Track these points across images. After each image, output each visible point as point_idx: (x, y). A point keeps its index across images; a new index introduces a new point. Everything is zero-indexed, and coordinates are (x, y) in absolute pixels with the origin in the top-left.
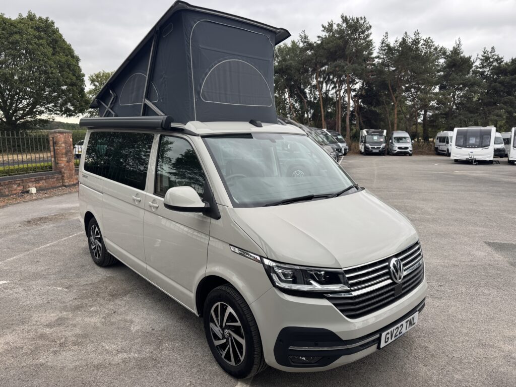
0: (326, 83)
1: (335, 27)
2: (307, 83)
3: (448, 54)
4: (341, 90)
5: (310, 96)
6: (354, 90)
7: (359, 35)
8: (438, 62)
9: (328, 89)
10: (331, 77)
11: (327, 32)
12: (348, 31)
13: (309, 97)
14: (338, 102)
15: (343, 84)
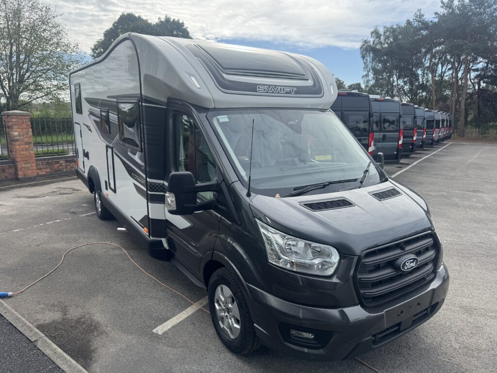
0: (442, 63)
1: (456, 3)
2: (420, 64)
4: (459, 71)
5: (423, 79)
6: (477, 70)
7: (484, 9)
9: (443, 70)
10: (448, 57)
11: (446, 9)
12: (471, 6)
13: (421, 80)
14: (453, 84)
15: (461, 65)
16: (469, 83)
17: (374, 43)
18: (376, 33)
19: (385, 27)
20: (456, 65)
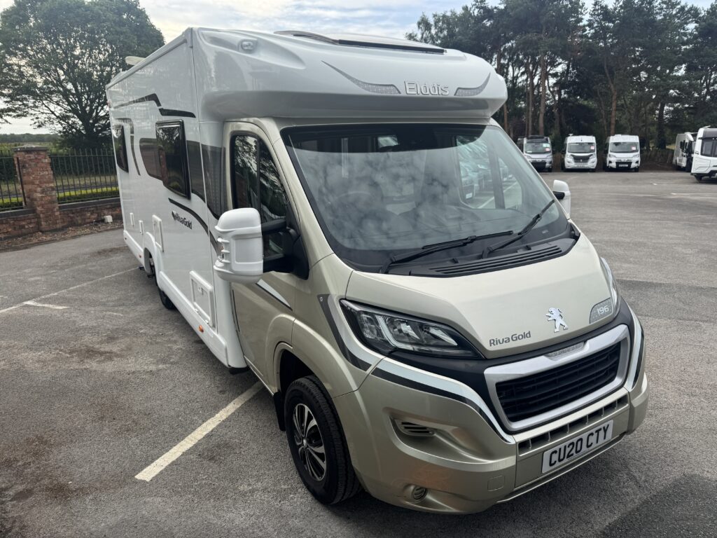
0: (512, 65)
3: (701, 15)
4: (535, 75)
6: (555, 75)
8: (684, 29)
9: (515, 75)
10: (521, 57)
14: (528, 94)
15: (537, 68)
16: (548, 92)
17: (422, 37)
18: (424, 23)
19: (435, 16)
20: (531, 68)
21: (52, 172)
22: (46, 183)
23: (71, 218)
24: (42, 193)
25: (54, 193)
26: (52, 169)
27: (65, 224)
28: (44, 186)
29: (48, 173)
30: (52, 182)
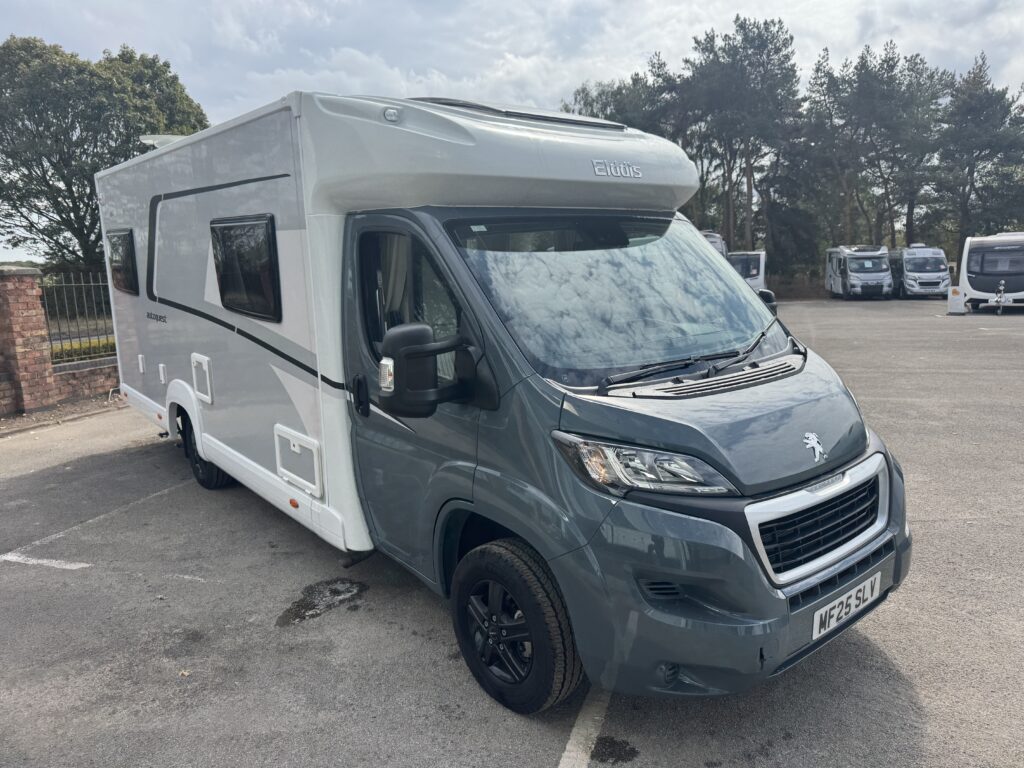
1: (719, 43)
3: (958, 86)
7: (768, 56)
8: (936, 104)
9: (705, 170)
11: (704, 53)
12: (746, 49)
19: (598, 85)
21: (43, 311)
22: (32, 329)
23: (73, 386)
24: (25, 345)
25: (46, 345)
26: (43, 306)
27: (63, 397)
28: (28, 334)
29: (38, 313)
30: (41, 329)
